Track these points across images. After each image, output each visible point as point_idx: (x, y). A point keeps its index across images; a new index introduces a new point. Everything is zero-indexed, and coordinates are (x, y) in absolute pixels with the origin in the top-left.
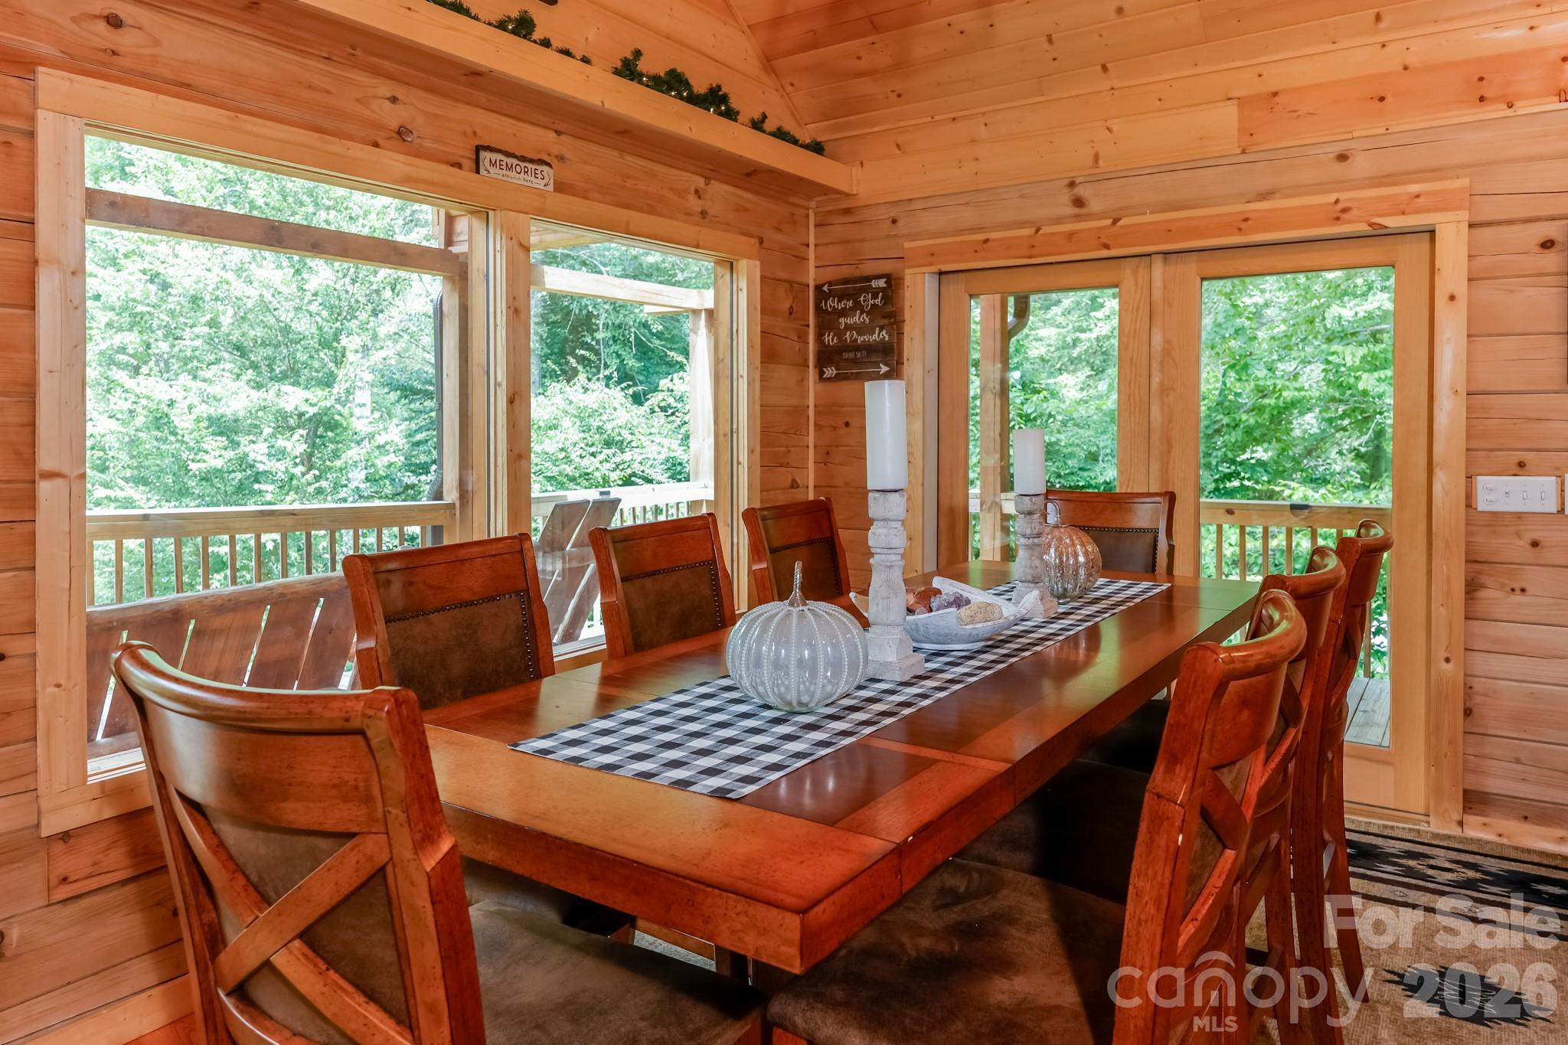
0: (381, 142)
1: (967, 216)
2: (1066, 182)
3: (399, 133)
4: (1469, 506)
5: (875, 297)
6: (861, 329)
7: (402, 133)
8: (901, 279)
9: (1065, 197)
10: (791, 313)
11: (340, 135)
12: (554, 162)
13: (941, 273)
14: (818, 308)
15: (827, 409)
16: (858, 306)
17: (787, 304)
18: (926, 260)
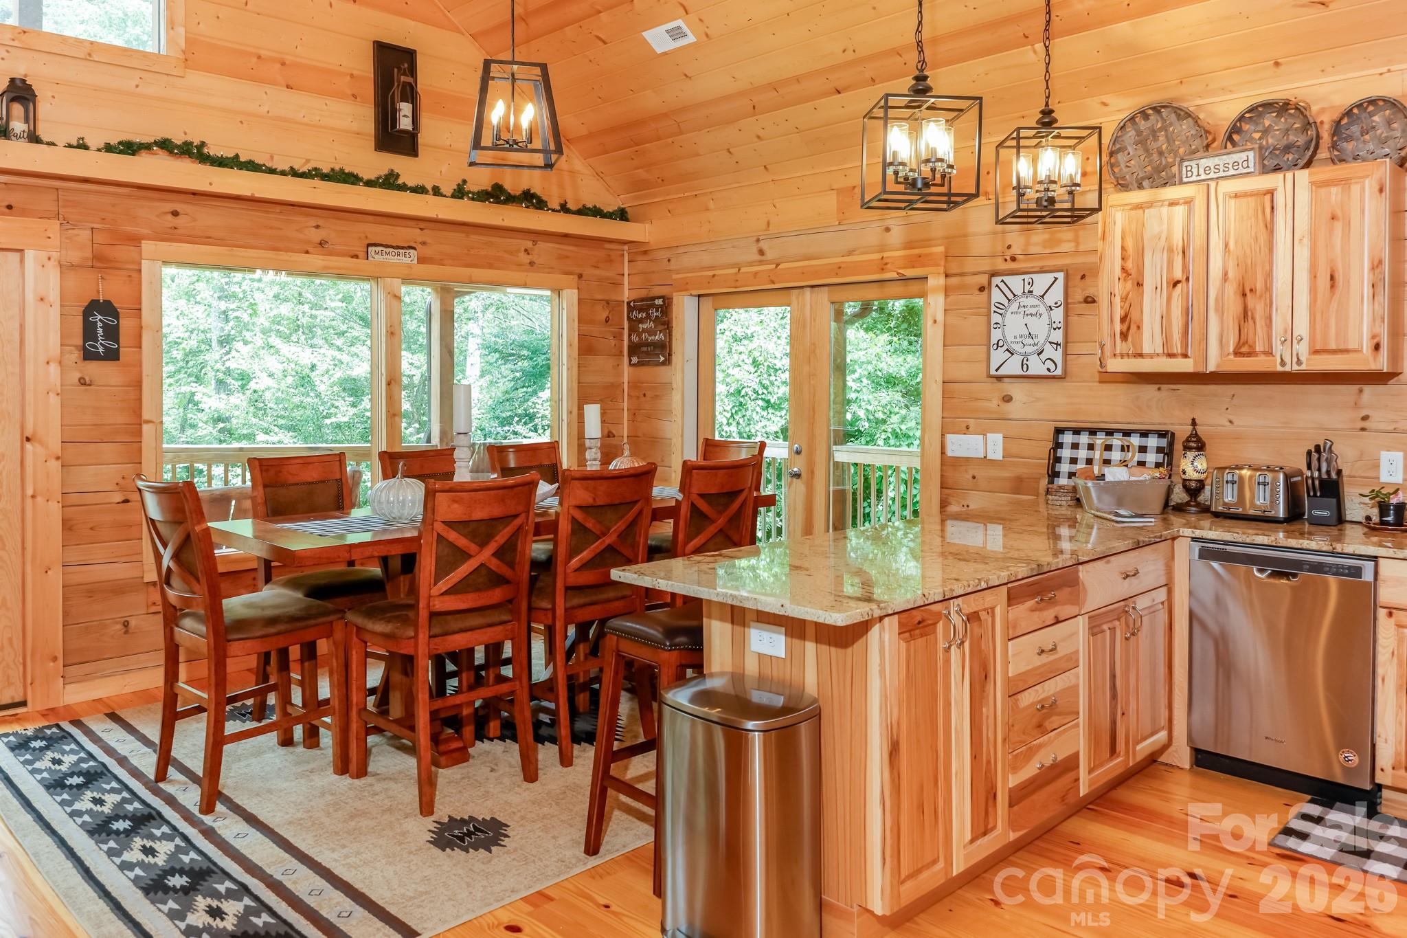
0: (310, 250)
2: (755, 238)
3: (320, 244)
4: (943, 453)
5: (657, 311)
6: (651, 332)
7: (322, 244)
8: (671, 299)
9: (754, 249)
10: (607, 322)
11: (287, 250)
12: (418, 246)
13: (699, 296)
14: (628, 317)
15: (634, 385)
16: (648, 316)
17: (604, 315)
18: (684, 287)
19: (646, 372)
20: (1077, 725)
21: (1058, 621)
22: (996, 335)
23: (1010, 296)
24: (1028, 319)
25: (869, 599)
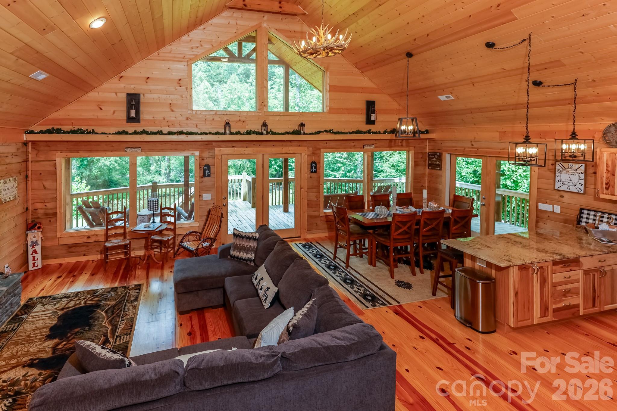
1: (453, 144)
2: (470, 141)
4: (537, 208)
5: (437, 156)
6: (435, 161)
7: (354, 146)
8: (442, 153)
9: (470, 144)
10: (422, 158)
12: (375, 145)
13: (451, 154)
14: (428, 157)
15: (429, 174)
16: (434, 157)
17: (421, 156)
18: (446, 151)
19: (433, 171)
20: (579, 297)
21: (571, 270)
22: (557, 178)
23: (564, 168)
24: (570, 176)
25: (510, 261)
